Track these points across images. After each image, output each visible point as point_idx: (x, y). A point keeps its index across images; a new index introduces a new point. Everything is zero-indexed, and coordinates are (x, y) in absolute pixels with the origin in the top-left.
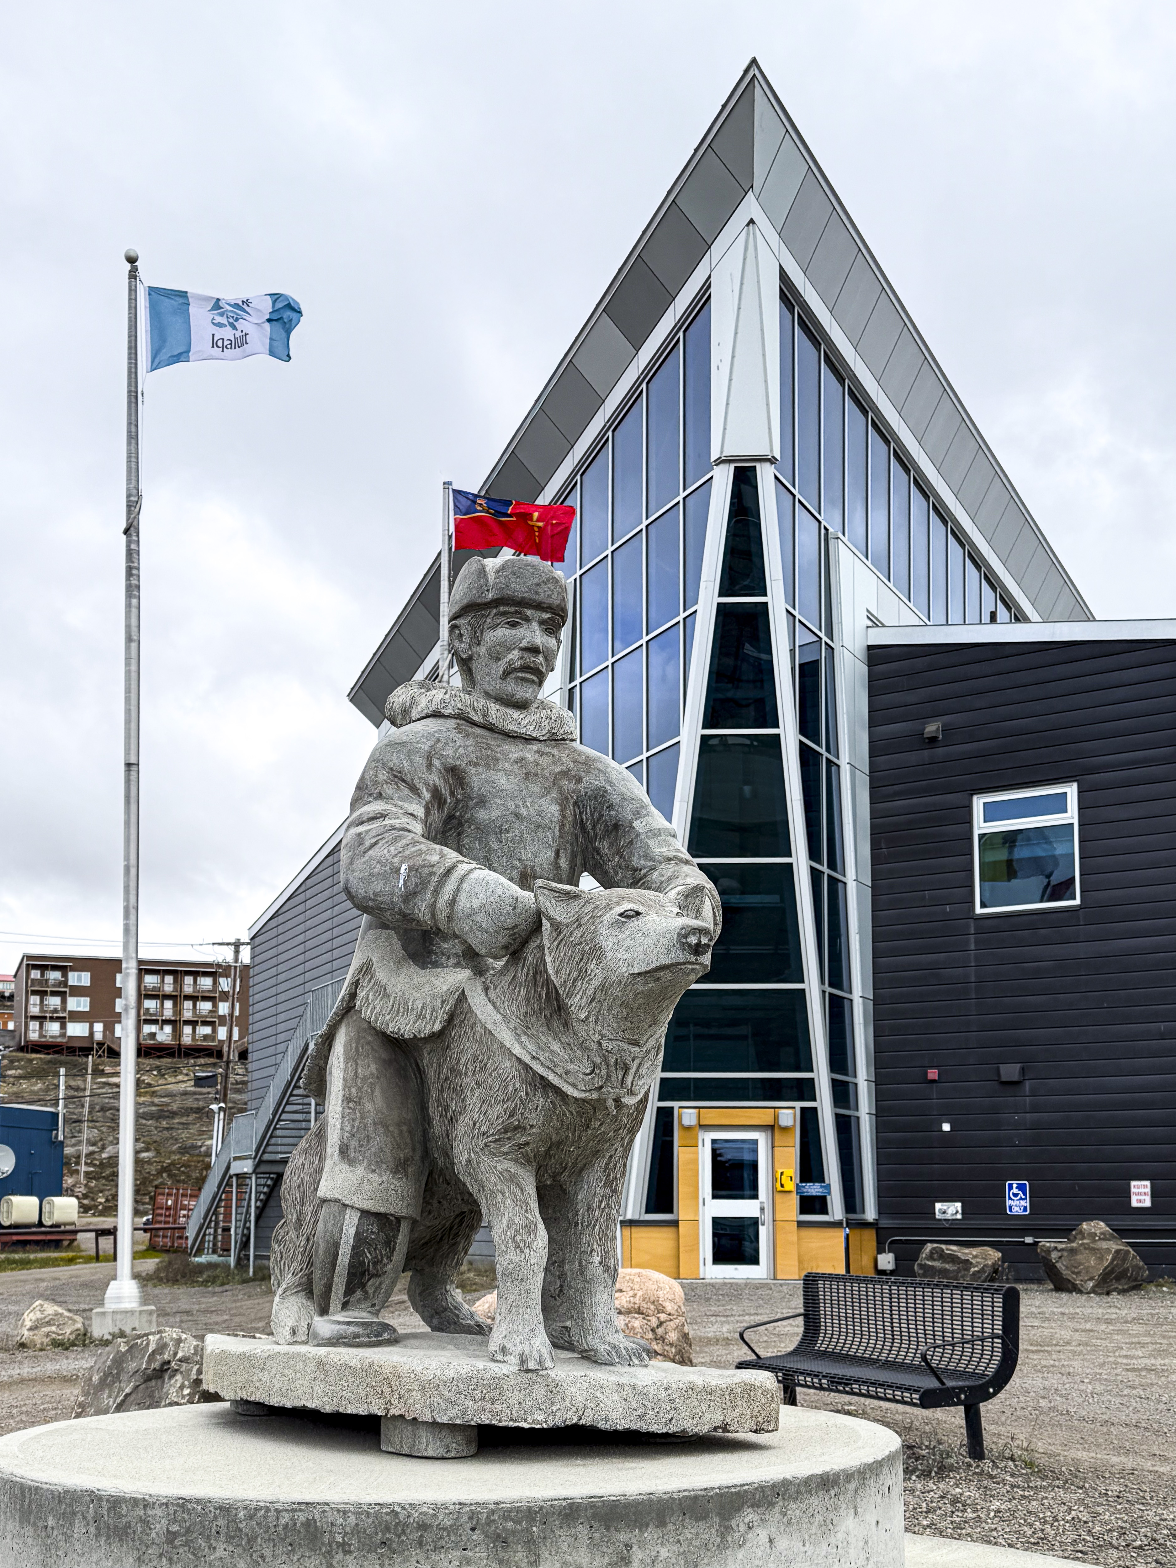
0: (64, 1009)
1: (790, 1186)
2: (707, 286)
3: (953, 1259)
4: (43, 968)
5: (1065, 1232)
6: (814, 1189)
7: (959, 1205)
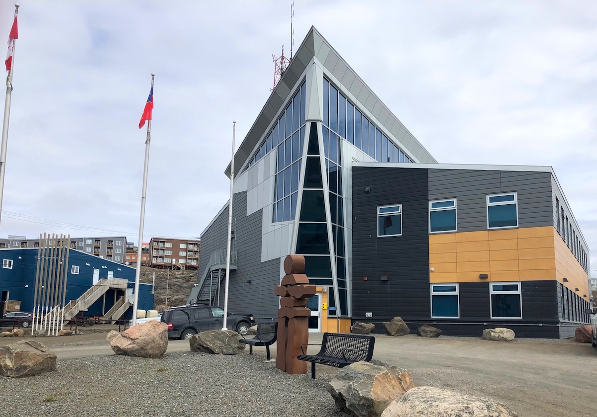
0: (164, 254)
1: (326, 308)
2: (305, 78)
3: (362, 326)
4: (158, 242)
5: (389, 320)
6: (332, 309)
7: (371, 313)
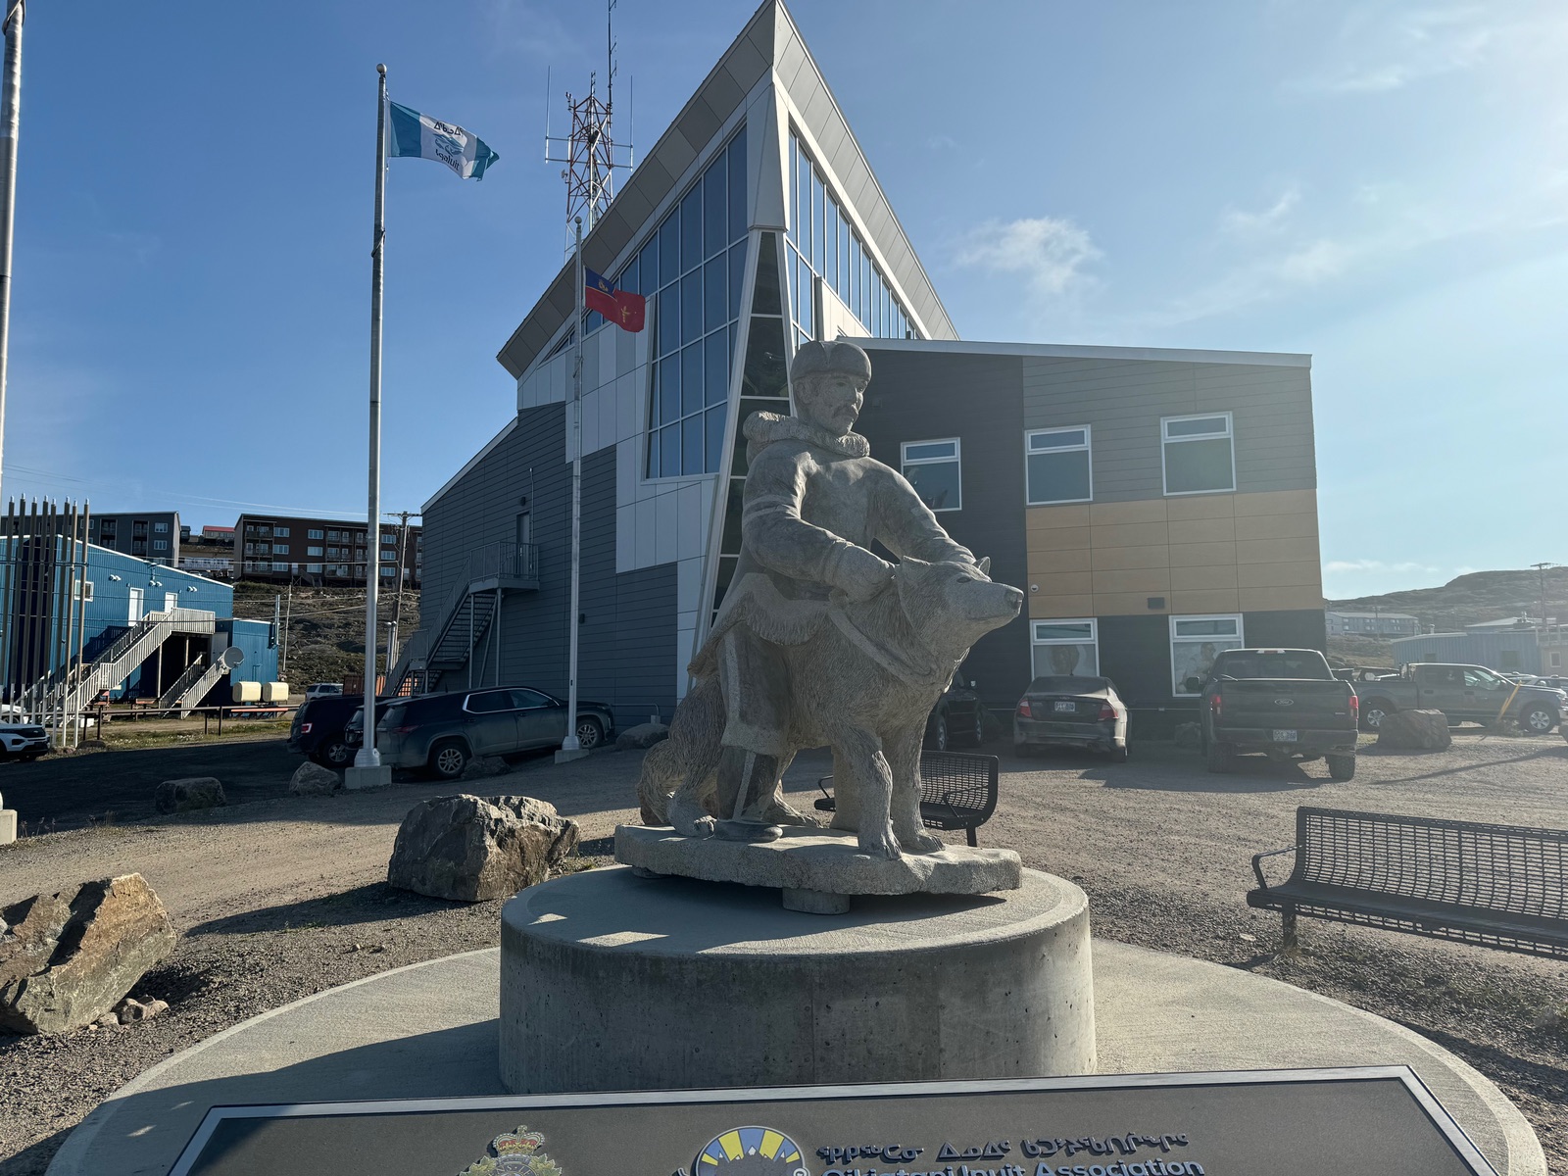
0: (270, 552)
4: (256, 524)
